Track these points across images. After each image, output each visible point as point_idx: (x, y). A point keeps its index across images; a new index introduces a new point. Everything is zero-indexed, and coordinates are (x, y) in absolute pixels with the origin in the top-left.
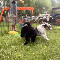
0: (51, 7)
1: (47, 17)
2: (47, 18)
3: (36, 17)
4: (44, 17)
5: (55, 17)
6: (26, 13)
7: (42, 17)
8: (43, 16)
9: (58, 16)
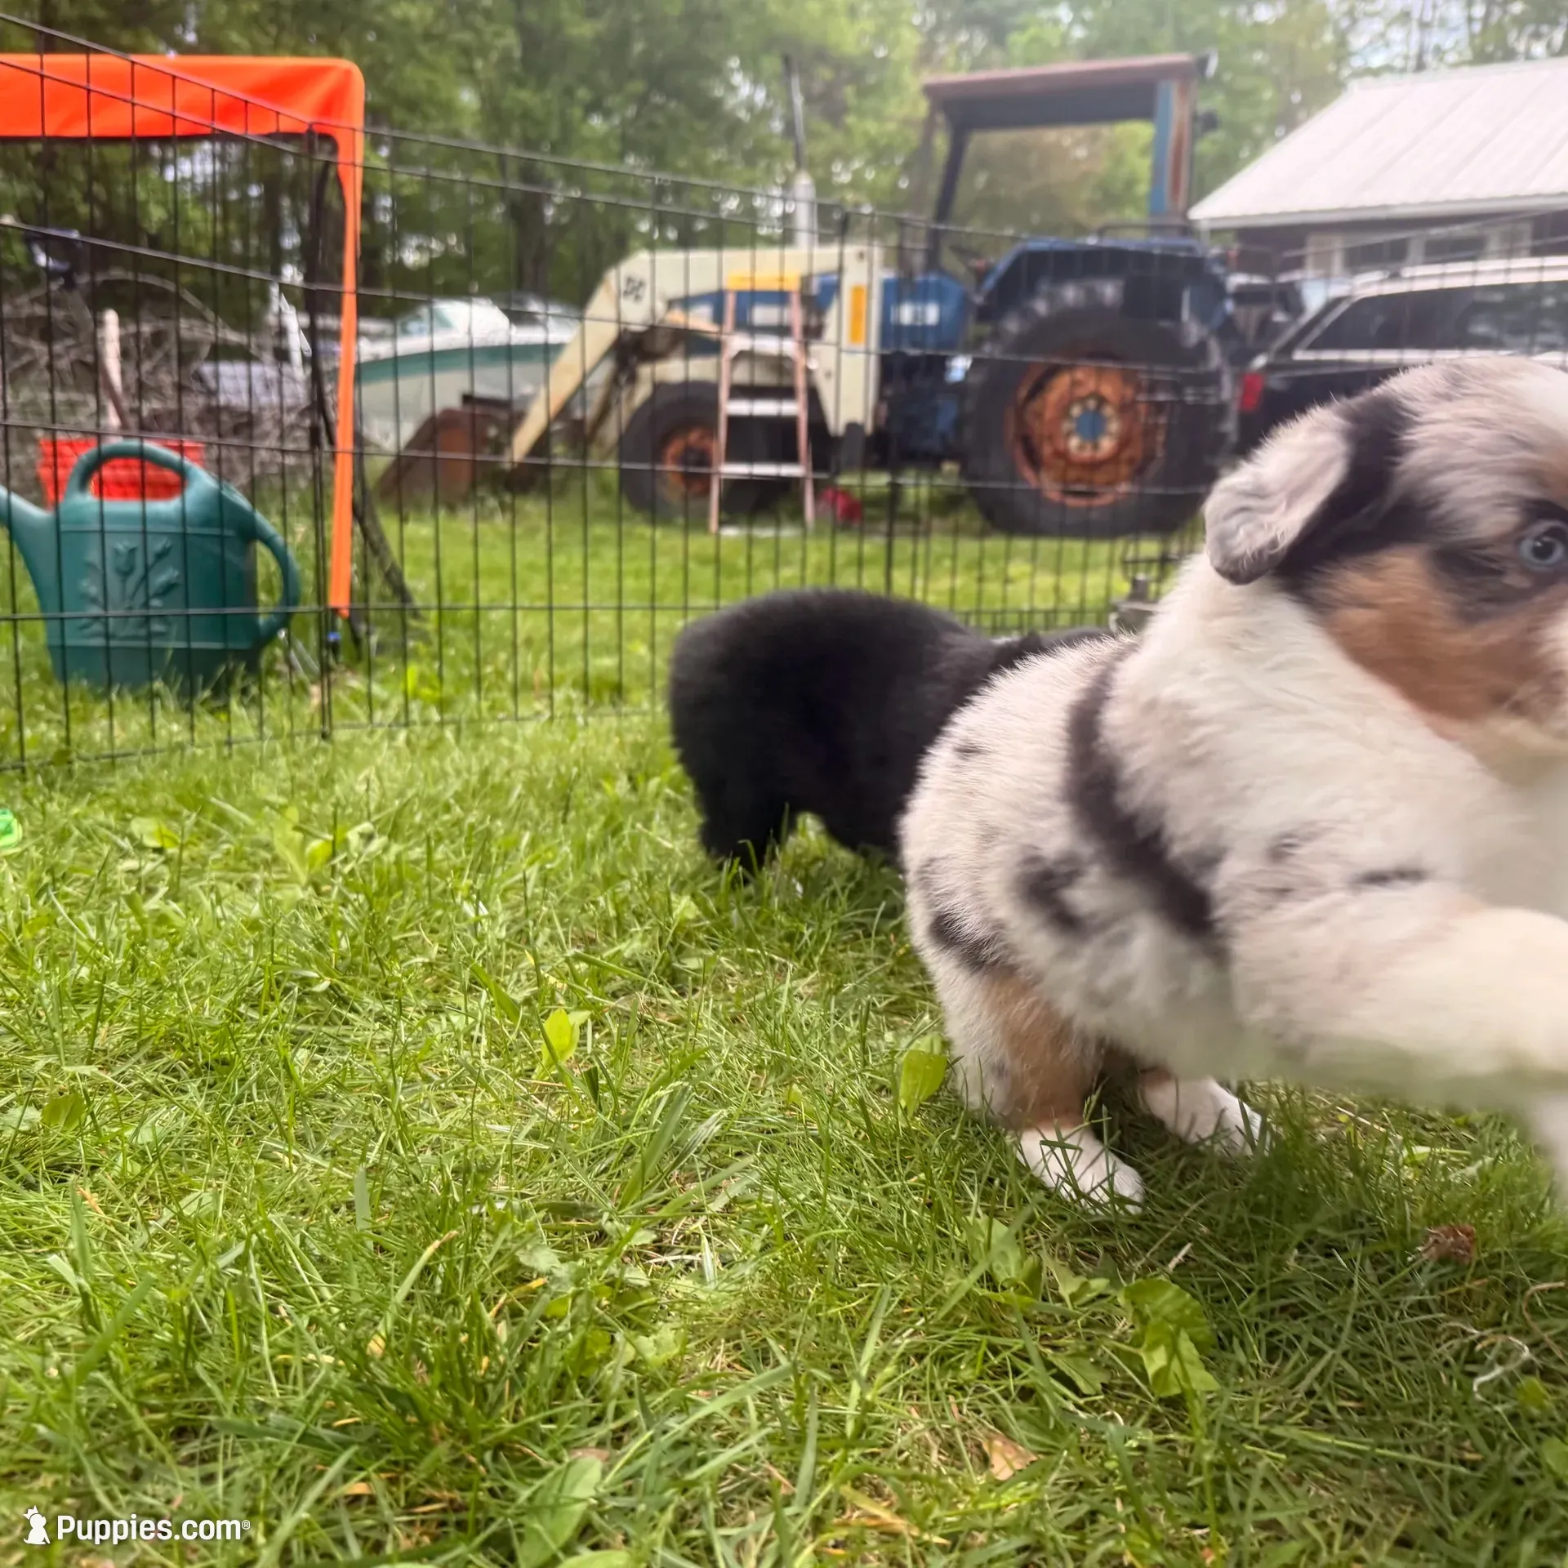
0: (926, 56)
1: (812, 333)
2: (821, 358)
3: (557, 332)
4: (738, 342)
5: (1012, 326)
6: (272, 226)
7: (700, 320)
8: (716, 299)
9: (1071, 294)
